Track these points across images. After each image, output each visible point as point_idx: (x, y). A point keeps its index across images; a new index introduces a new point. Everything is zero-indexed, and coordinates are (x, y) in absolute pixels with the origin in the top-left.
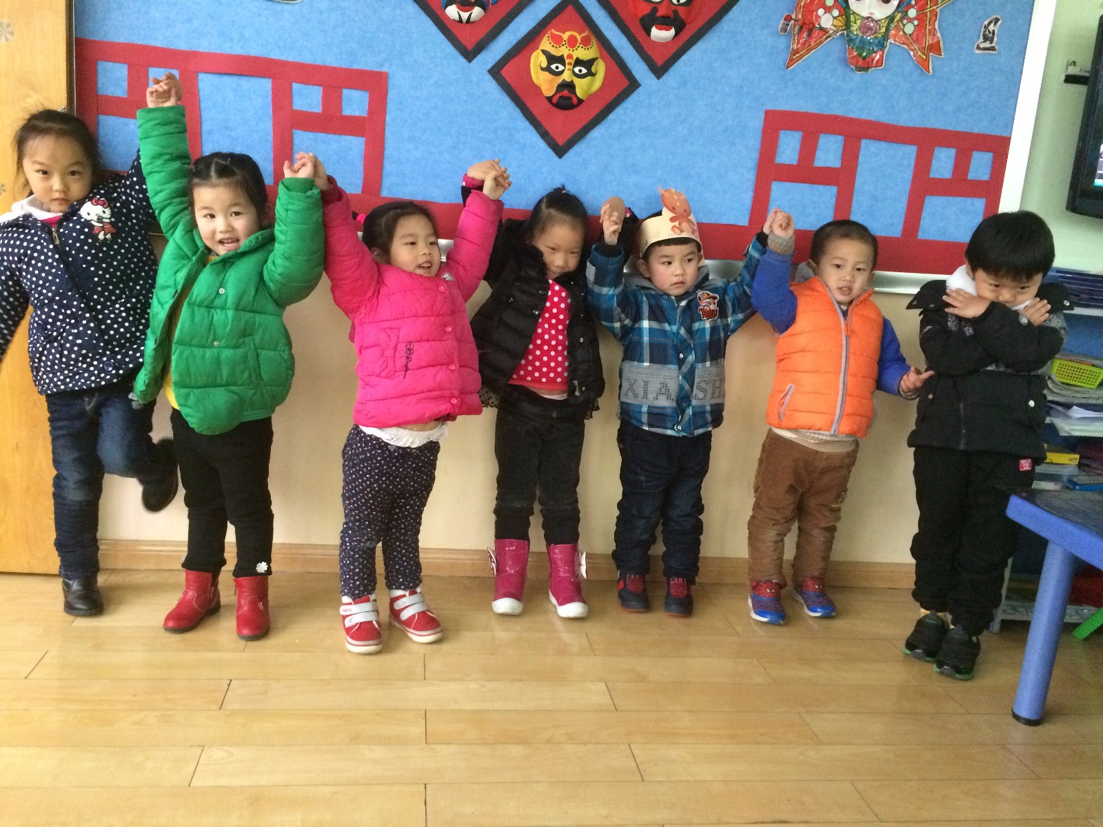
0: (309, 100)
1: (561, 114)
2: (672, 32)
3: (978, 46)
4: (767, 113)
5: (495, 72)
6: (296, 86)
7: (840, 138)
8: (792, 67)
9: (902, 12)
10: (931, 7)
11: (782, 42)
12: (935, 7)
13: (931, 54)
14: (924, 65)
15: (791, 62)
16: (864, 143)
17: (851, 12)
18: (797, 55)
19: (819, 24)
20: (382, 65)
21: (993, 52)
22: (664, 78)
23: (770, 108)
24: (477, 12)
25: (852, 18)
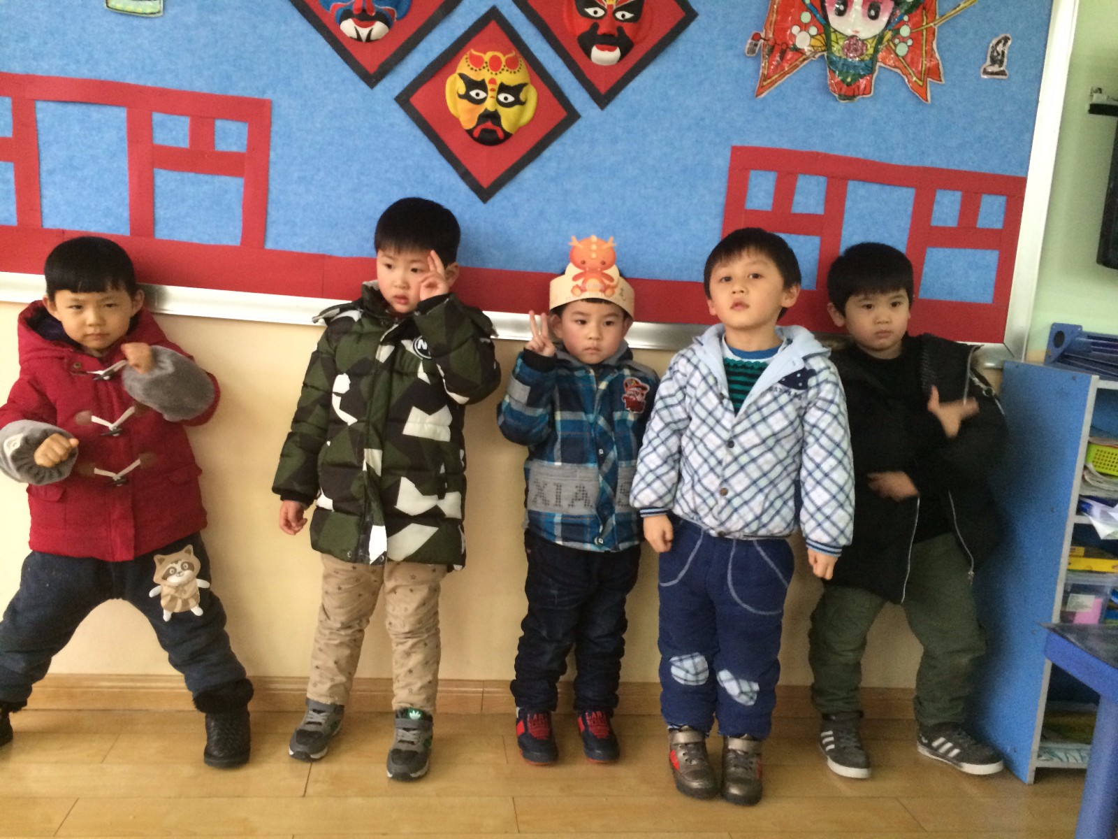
0: (174, 133)
1: (485, 150)
2: (616, 53)
3: (985, 69)
4: (735, 150)
5: (403, 100)
6: (157, 117)
7: (822, 179)
8: (763, 95)
9: (892, 30)
10: (927, 24)
11: (750, 67)
12: (932, 24)
13: (929, 79)
14: (919, 92)
15: (762, 88)
16: (852, 185)
17: (832, 30)
18: (769, 81)
19: (794, 45)
20: (264, 92)
21: (1004, 77)
22: (610, 108)
23: (737, 143)
24: (378, 28)
25: (833, 37)
